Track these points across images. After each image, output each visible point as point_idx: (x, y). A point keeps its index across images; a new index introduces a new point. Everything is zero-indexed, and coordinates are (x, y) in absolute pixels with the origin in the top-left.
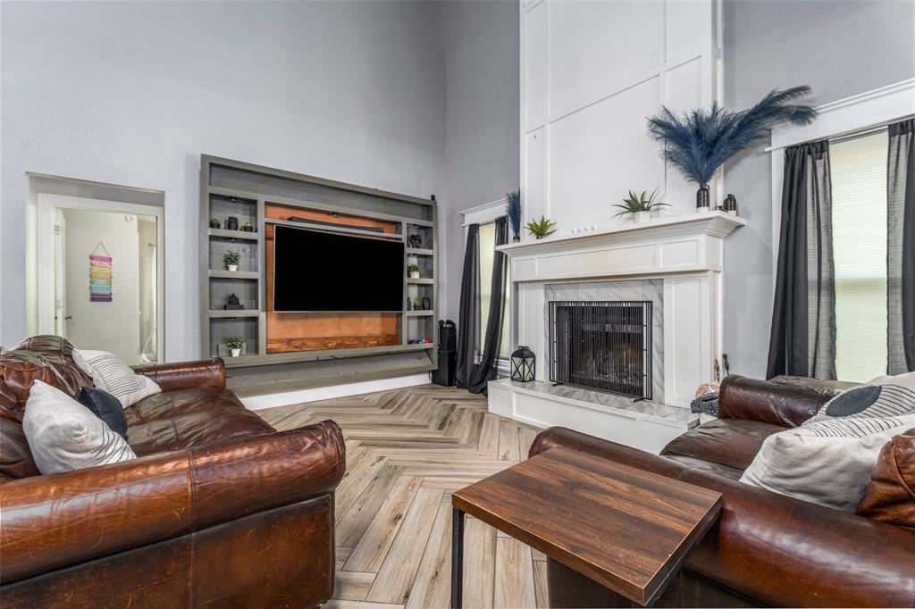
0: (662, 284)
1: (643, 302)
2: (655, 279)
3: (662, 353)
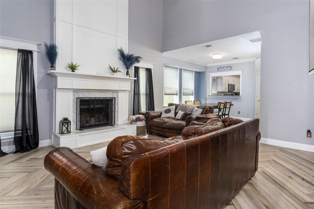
0: (118, 93)
1: (113, 98)
2: (116, 91)
3: (118, 111)
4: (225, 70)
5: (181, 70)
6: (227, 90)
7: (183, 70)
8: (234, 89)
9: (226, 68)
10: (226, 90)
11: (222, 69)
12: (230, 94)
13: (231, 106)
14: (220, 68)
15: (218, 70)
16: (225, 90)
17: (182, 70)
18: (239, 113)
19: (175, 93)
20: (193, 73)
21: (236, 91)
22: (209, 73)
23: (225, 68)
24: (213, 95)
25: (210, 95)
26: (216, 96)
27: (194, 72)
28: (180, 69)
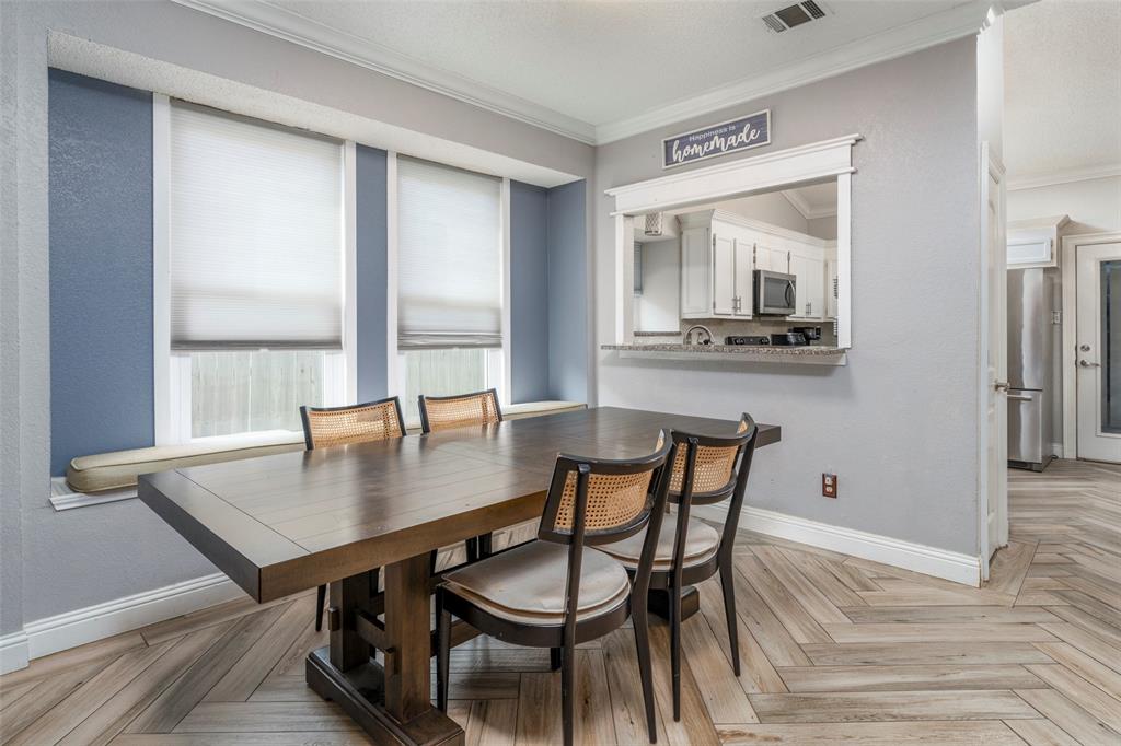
4: (717, 150)
5: (371, 158)
6: (746, 311)
7: (400, 156)
8: (790, 304)
9: (726, 135)
10: (735, 308)
11: (697, 149)
12: (767, 332)
13: (758, 452)
14: (681, 148)
15: (669, 160)
16: (730, 311)
17: (392, 164)
18: (831, 488)
19: (321, 331)
20: (498, 194)
21: (799, 314)
22: (612, 192)
23: (718, 141)
24: (641, 341)
25: (619, 341)
26: (672, 348)
27: (506, 190)
28: (362, 149)
